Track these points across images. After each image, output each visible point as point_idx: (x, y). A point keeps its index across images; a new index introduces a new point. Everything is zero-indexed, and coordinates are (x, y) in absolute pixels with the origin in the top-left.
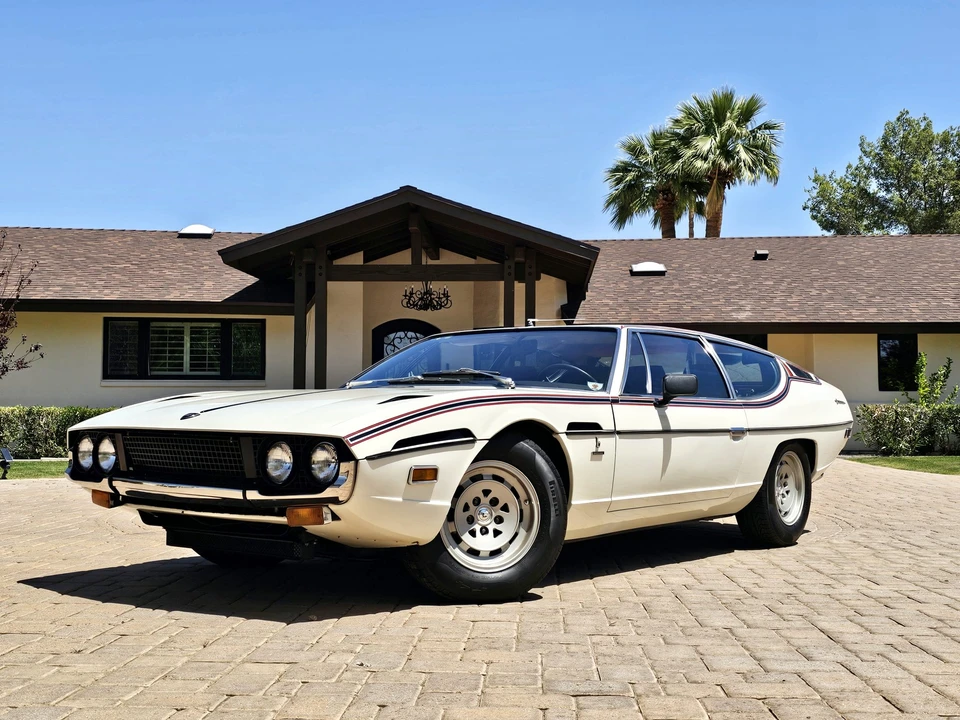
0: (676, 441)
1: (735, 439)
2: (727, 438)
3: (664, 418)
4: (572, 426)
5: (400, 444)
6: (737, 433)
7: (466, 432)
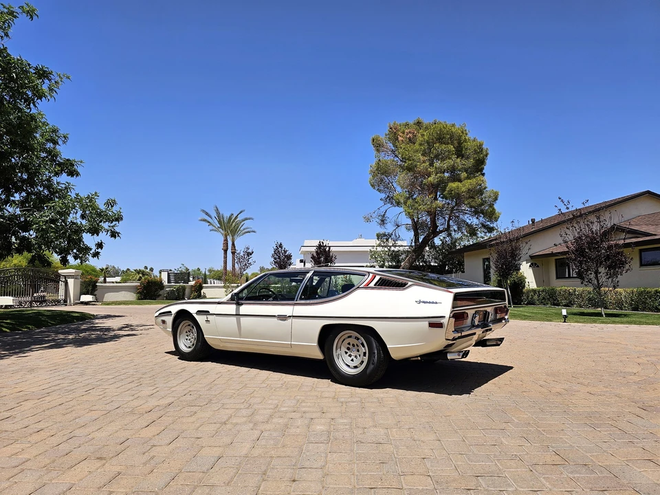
0: (242, 319)
1: (281, 320)
2: (275, 319)
3: (238, 310)
4: (198, 311)
5: (160, 314)
6: (283, 318)
7: (170, 312)
